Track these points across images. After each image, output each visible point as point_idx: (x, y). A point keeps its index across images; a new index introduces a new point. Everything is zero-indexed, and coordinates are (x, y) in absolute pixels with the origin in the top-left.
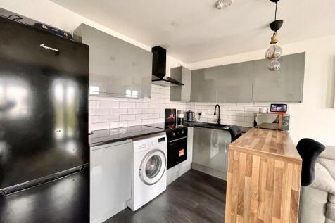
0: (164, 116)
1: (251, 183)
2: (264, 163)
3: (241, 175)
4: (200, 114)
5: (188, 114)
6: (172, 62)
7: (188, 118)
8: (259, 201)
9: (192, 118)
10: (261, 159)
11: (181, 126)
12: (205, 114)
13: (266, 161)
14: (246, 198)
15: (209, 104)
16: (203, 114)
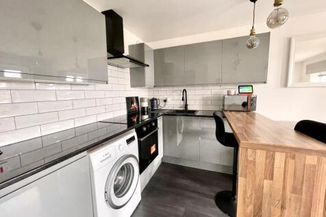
0: (126, 107)
1: (271, 187)
2: (291, 162)
3: (258, 180)
4: (165, 101)
5: (152, 101)
6: (130, 38)
7: (152, 106)
8: (283, 207)
9: (158, 105)
10: (286, 157)
11: (146, 117)
12: (172, 100)
13: (294, 158)
14: (265, 206)
15: (175, 89)
16: (169, 100)
